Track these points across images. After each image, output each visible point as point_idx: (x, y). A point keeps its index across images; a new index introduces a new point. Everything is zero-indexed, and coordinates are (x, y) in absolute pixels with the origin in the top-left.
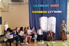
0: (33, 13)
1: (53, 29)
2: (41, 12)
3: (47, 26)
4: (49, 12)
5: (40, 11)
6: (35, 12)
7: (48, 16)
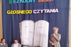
0: (9, 13)
1: (42, 42)
2: (22, 12)
3: (32, 37)
4: (35, 12)
5: (20, 11)
6: (11, 13)
7: (35, 18)
